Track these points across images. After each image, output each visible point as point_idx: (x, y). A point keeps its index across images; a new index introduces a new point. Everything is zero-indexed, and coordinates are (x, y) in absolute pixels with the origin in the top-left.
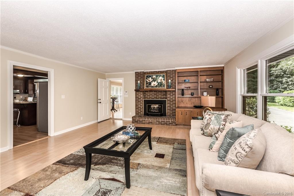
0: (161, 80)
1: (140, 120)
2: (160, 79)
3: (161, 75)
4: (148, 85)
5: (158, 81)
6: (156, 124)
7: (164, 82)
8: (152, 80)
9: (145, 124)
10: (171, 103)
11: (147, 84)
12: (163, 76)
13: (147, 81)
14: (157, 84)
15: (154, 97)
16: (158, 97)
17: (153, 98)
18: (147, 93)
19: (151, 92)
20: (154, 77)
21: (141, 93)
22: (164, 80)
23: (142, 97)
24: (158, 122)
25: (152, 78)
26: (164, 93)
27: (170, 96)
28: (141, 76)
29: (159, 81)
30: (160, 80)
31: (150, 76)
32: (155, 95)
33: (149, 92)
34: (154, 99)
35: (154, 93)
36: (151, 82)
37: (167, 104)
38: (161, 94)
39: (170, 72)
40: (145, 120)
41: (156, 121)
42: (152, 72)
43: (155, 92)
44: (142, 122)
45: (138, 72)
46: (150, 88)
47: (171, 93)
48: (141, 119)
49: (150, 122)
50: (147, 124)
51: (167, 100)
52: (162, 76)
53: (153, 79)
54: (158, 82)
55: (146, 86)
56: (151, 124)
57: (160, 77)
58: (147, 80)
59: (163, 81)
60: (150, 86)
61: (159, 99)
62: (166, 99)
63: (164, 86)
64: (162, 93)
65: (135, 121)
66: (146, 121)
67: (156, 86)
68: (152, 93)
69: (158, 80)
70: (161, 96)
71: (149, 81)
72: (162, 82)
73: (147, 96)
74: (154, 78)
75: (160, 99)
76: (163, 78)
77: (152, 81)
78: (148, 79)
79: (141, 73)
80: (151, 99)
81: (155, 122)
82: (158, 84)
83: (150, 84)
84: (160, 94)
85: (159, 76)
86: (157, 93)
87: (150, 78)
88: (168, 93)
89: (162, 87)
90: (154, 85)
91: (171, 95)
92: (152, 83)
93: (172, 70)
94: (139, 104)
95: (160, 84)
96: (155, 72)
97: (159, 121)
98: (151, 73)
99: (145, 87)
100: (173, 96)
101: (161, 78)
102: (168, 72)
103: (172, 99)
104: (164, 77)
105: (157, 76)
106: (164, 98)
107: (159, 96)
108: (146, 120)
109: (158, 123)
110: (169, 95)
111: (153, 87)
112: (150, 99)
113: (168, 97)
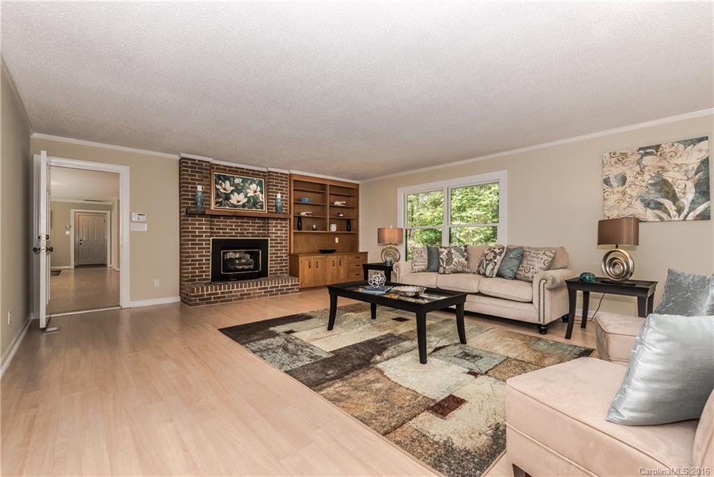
0: (255, 192)
1: (218, 294)
2: (252, 190)
3: (255, 179)
4: (220, 200)
5: (247, 194)
6: (259, 296)
7: (262, 197)
8: (233, 188)
9: (231, 300)
10: (277, 247)
11: (218, 196)
12: (260, 184)
13: (217, 189)
14: (246, 200)
15: (236, 233)
16: (247, 233)
17: (234, 234)
18: (217, 222)
19: (228, 221)
20: (238, 181)
21: (202, 220)
22: (261, 192)
23: (205, 232)
24: (263, 291)
25: (232, 183)
26: (260, 223)
27: (276, 230)
28: (202, 173)
29: (251, 194)
30: (252, 192)
31: (226, 178)
32: (239, 228)
33: (222, 219)
34: (237, 236)
35: (237, 222)
36: (229, 194)
37: (269, 248)
38: (254, 226)
39: (276, 176)
40: (231, 292)
41: (260, 289)
42: (232, 167)
43: (239, 221)
44: (224, 297)
45: (195, 160)
46: (227, 208)
47: (279, 223)
48: (220, 289)
49: (246, 294)
50: (235, 300)
51: (271, 240)
52: (257, 182)
53: (236, 187)
54: (249, 195)
55: (217, 203)
56: (248, 298)
57: (251, 184)
58: (218, 187)
59: (260, 195)
60: (228, 205)
61: (248, 237)
62: (268, 237)
63: (262, 207)
64: (255, 223)
65: (200, 300)
66: (235, 292)
67: (244, 206)
68: (230, 222)
69: (248, 191)
70: (252, 230)
71: (225, 189)
72: (258, 198)
73: (217, 229)
74: (238, 184)
75: (252, 236)
76: (259, 189)
77: (232, 192)
78: (221, 185)
79: (204, 164)
80: (228, 236)
81: (258, 291)
82: (249, 201)
83: (227, 197)
84: (251, 226)
85: (249, 182)
86: (244, 222)
87: (227, 182)
88: (272, 223)
89: (257, 208)
90: (238, 202)
91: (279, 228)
92: (231, 195)
93: (281, 174)
94: (197, 252)
95: (254, 202)
96: (240, 168)
97: (267, 288)
98: (229, 170)
99: (213, 206)
100: (282, 230)
101: (254, 186)
102: (273, 176)
103: (279, 237)
104: (261, 187)
105: (244, 181)
106: (261, 235)
107: (249, 229)
108: (235, 289)
109: (265, 292)
110: (274, 229)
111: (235, 206)
112: (225, 236)
113: (271, 233)
